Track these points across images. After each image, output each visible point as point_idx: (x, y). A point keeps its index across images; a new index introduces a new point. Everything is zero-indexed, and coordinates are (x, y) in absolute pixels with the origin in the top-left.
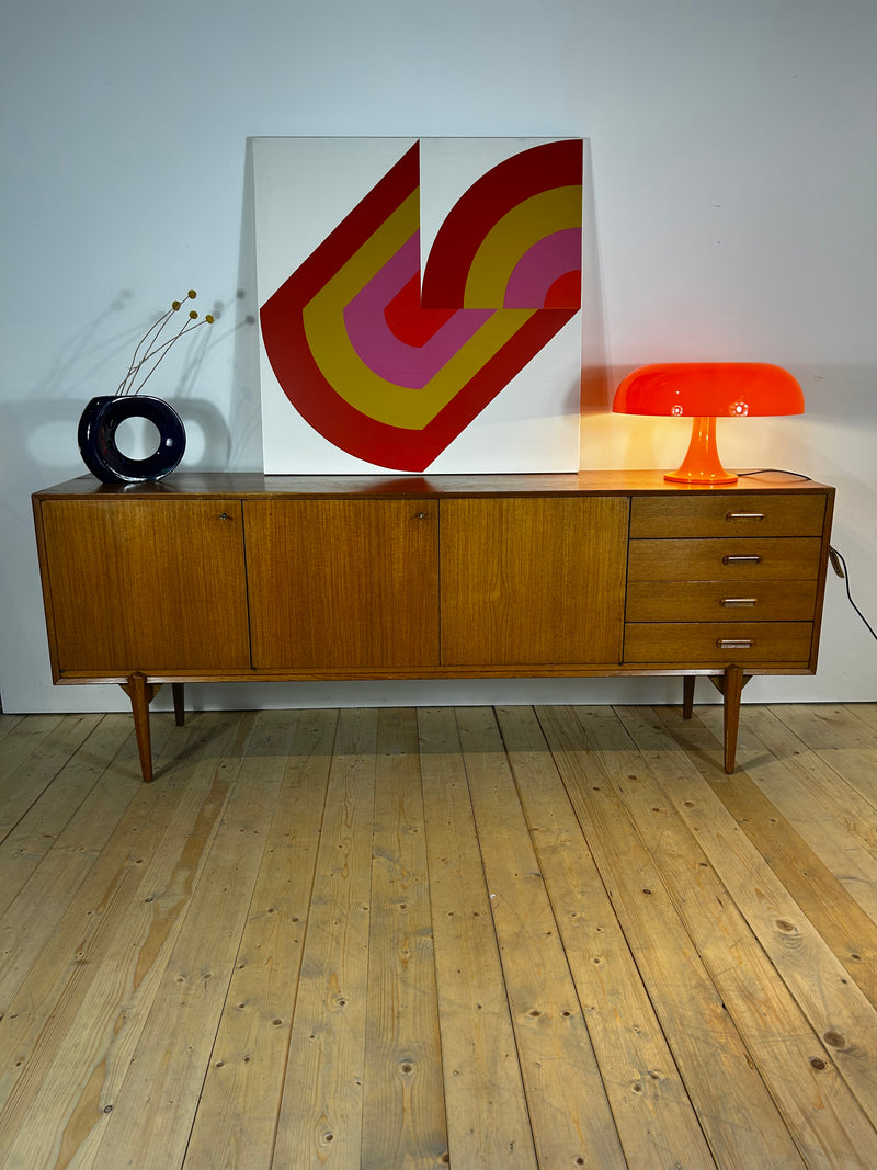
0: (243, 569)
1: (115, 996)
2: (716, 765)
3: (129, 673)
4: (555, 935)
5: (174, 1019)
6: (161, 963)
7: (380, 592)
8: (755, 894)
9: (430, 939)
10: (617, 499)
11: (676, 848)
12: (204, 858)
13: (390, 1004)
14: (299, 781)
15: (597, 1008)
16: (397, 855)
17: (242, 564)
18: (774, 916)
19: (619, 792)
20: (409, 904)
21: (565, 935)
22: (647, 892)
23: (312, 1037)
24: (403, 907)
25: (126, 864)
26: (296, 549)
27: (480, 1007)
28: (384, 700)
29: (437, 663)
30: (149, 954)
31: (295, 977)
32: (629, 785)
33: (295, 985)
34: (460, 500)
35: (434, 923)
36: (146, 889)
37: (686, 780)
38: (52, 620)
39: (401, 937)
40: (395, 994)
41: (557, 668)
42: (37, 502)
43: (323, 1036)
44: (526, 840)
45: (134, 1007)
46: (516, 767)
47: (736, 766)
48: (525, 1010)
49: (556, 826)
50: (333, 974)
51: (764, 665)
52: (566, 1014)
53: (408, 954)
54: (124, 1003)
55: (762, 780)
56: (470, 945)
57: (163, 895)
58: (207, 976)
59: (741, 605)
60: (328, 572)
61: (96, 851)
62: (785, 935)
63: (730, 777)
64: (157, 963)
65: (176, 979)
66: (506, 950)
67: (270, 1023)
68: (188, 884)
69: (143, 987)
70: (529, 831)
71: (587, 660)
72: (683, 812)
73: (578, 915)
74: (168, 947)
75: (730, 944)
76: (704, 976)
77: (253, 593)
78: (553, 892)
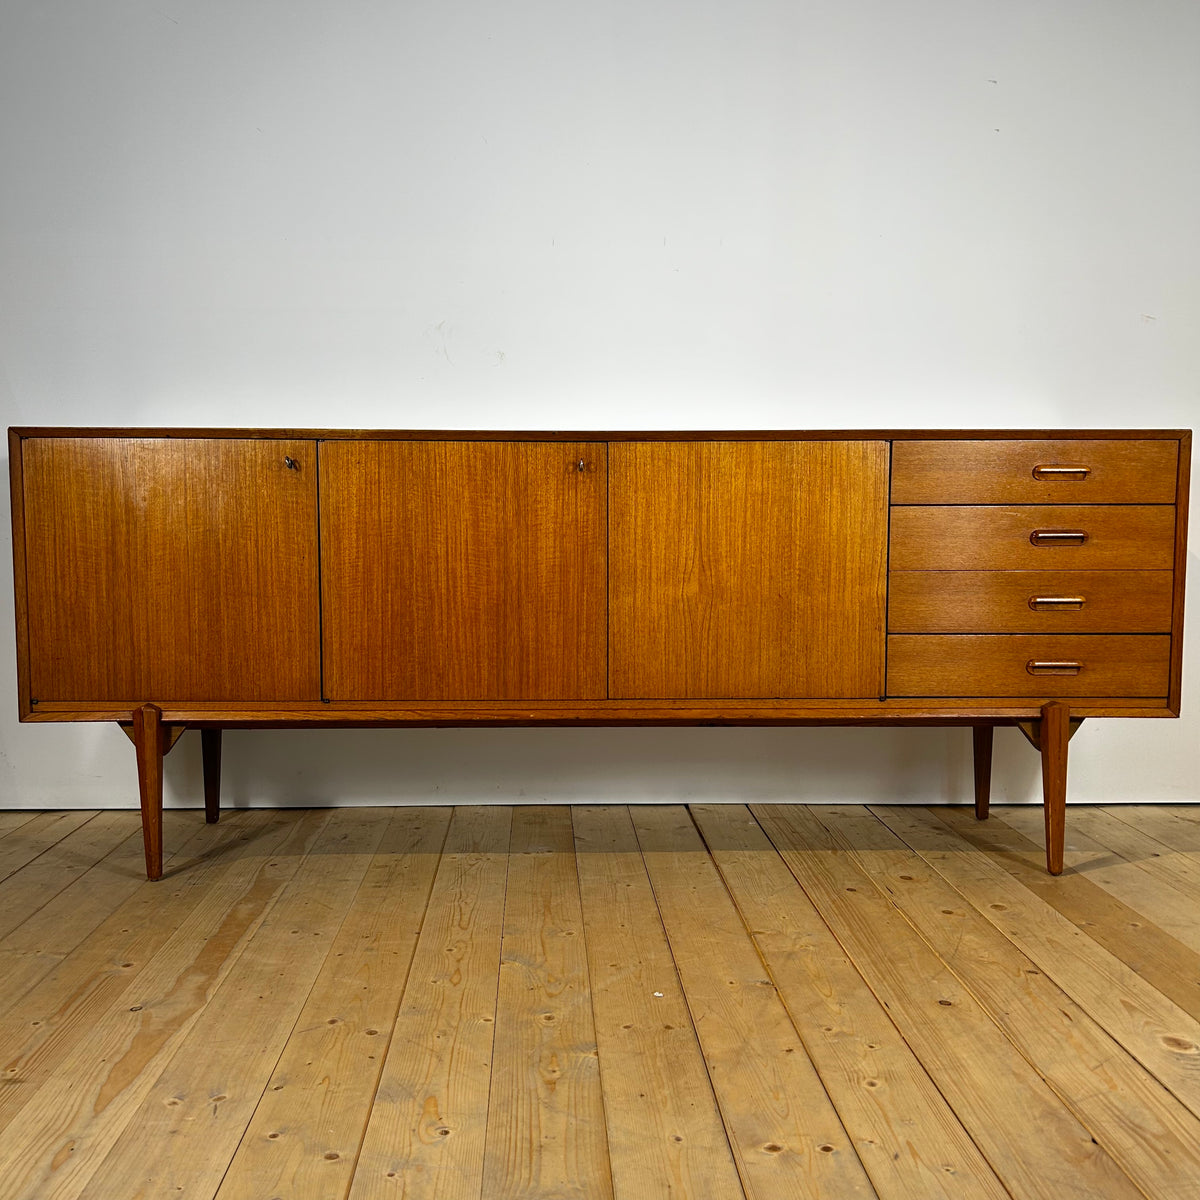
0: (315, 544)
1: (59, 1123)
2: (1035, 867)
3: (134, 706)
4: (799, 1055)
5: (157, 1151)
6: (144, 1085)
7: (519, 580)
8: (1121, 1006)
9: (592, 1056)
10: (871, 444)
11: (986, 954)
12: (229, 964)
13: (526, 1134)
14: (389, 881)
15: (877, 1141)
16: (539, 959)
17: (314, 538)
18: (1156, 1031)
19: (887, 894)
20: (559, 1015)
21: (817, 1053)
22: (944, 1003)
23: (391, 1175)
24: (549, 1018)
25: (106, 968)
26: (395, 515)
27: (678, 1139)
28: (522, 794)
29: (603, 695)
30: (124, 1073)
31: (367, 1101)
32: (904, 886)
33: (366, 1110)
34: (639, 444)
35: (600, 1038)
36: (130, 997)
37: (989, 882)
38: (24, 621)
39: (546, 1053)
40: (534, 1123)
41: (786, 703)
42: (16, 438)
43: (409, 1175)
44: (745, 945)
45: (89, 1136)
46: (724, 867)
47: (1064, 868)
48: (754, 1143)
49: (790, 930)
50: (431, 1099)
51: (1100, 702)
52: (827, 1149)
53: (557, 1075)
54: (75, 1131)
55: (1108, 882)
56: (659, 1064)
57: (161, 1003)
58: (219, 1099)
59: (1061, 607)
60: (441, 551)
61: (60, 954)
62: (1181, 1055)
63: (1058, 878)
64: (138, 1082)
65: (166, 1102)
66: (720, 1070)
67: (320, 1157)
68: (201, 993)
69: (111, 1111)
70: (750, 936)
71: (832, 693)
72: (990, 915)
73: (835, 1029)
74: (158, 1065)
75: (1094, 1064)
76: (1055, 1103)
77: (329, 581)
78: (792, 1004)
